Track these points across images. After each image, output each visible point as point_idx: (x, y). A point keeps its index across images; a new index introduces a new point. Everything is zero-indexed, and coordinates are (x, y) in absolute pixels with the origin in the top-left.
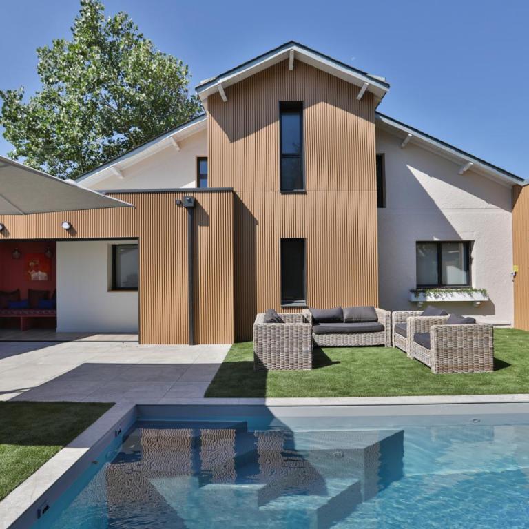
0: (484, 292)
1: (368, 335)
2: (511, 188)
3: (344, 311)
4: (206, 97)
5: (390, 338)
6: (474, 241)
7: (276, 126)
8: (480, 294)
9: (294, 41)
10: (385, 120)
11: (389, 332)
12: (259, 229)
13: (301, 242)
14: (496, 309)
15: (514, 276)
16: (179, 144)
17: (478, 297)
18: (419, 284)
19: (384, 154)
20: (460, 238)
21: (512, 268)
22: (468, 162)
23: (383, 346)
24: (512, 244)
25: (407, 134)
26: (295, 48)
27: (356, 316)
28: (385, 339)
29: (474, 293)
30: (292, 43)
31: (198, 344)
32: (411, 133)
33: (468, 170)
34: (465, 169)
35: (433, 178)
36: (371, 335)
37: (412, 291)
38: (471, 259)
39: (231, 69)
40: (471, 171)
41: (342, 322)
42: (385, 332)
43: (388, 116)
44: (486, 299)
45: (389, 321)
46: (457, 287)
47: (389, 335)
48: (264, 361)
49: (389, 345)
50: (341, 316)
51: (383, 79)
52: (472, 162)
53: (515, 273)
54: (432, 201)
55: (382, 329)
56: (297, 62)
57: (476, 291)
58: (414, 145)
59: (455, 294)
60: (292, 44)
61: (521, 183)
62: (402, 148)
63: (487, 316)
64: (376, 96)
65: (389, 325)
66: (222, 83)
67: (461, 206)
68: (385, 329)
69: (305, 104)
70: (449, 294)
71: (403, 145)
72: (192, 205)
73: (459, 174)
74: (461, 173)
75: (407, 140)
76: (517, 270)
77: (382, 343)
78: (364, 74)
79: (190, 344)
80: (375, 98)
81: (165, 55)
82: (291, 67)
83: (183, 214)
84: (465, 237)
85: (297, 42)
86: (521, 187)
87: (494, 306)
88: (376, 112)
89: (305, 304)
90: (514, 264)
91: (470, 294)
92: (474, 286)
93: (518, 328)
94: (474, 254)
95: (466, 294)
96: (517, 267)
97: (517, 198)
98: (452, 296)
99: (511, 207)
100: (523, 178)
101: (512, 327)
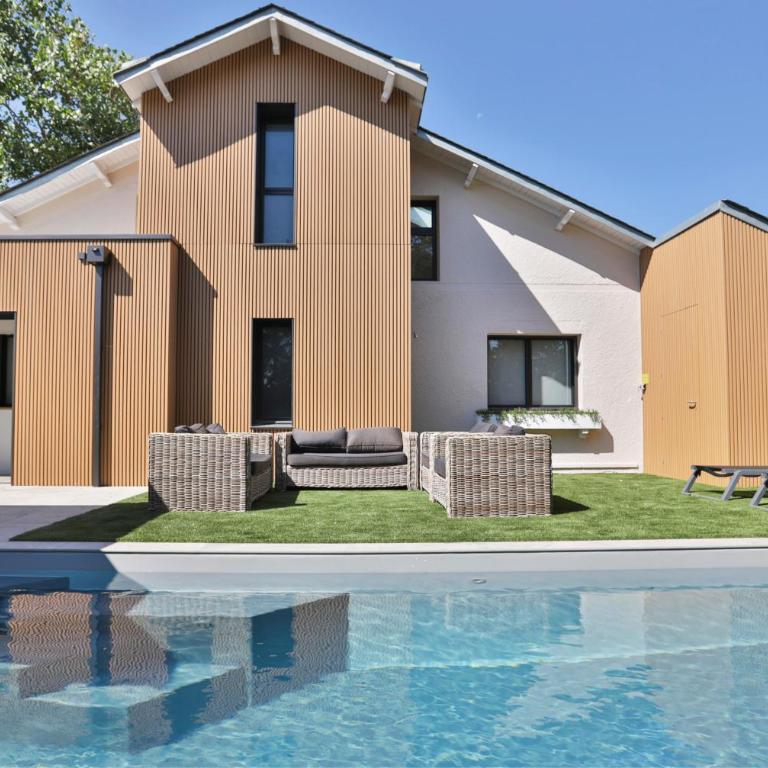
0: (594, 415)
1: (378, 470)
2: (638, 253)
3: (349, 435)
4: (139, 95)
5: (415, 475)
6: (580, 335)
7: (250, 142)
8: (588, 417)
9: (276, 4)
10: (435, 141)
11: (415, 465)
12: (218, 304)
13: (286, 325)
14: (615, 442)
15: (644, 391)
16: (111, 176)
17: (584, 423)
18: (492, 404)
19: (437, 197)
20: (558, 330)
21: (640, 379)
22: (568, 209)
23: (404, 488)
24: (640, 340)
25: (470, 163)
26: (278, 15)
27: (367, 441)
28: (408, 477)
29: (578, 416)
30: (270, 8)
31: (108, 484)
32: (477, 162)
33: (568, 223)
34: (564, 221)
35: (516, 236)
36: (384, 470)
37: (479, 413)
38: (577, 365)
39: (173, 45)
40: (574, 226)
41: (344, 451)
42: (408, 466)
43: (440, 134)
44: (598, 426)
45: (415, 448)
46: (554, 409)
47: (415, 470)
48: (164, 496)
49: (415, 487)
50: (341, 442)
51: (417, 66)
52: (574, 209)
53: (645, 386)
54: (515, 273)
55: (404, 461)
56: (285, 42)
57: (582, 413)
58: (484, 182)
59: (548, 417)
60: (273, 9)
61: (652, 244)
62: (466, 188)
63: (601, 454)
64: (414, 99)
65: (414, 454)
66: (158, 68)
67: (561, 281)
68: (409, 461)
69: (298, 109)
70: (537, 418)
71: (467, 183)
72: (101, 259)
73: (556, 230)
74: (560, 227)
75: (472, 174)
76: (647, 382)
77: (403, 485)
78: (387, 58)
79: (94, 485)
80: (411, 101)
81: (115, 51)
82: (276, 49)
83: (90, 276)
84: (566, 329)
85: (281, 6)
86: (651, 250)
87: (612, 438)
88: (420, 129)
89: (290, 426)
90: (644, 372)
91: (571, 418)
92: (581, 407)
93: (649, 473)
94: (581, 357)
95: (565, 417)
96: (647, 375)
97: (647, 267)
98: (543, 420)
99: (638, 282)
100: (654, 236)
101: (640, 471)
